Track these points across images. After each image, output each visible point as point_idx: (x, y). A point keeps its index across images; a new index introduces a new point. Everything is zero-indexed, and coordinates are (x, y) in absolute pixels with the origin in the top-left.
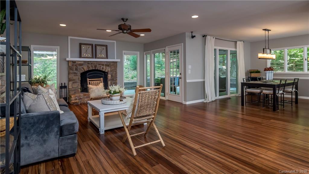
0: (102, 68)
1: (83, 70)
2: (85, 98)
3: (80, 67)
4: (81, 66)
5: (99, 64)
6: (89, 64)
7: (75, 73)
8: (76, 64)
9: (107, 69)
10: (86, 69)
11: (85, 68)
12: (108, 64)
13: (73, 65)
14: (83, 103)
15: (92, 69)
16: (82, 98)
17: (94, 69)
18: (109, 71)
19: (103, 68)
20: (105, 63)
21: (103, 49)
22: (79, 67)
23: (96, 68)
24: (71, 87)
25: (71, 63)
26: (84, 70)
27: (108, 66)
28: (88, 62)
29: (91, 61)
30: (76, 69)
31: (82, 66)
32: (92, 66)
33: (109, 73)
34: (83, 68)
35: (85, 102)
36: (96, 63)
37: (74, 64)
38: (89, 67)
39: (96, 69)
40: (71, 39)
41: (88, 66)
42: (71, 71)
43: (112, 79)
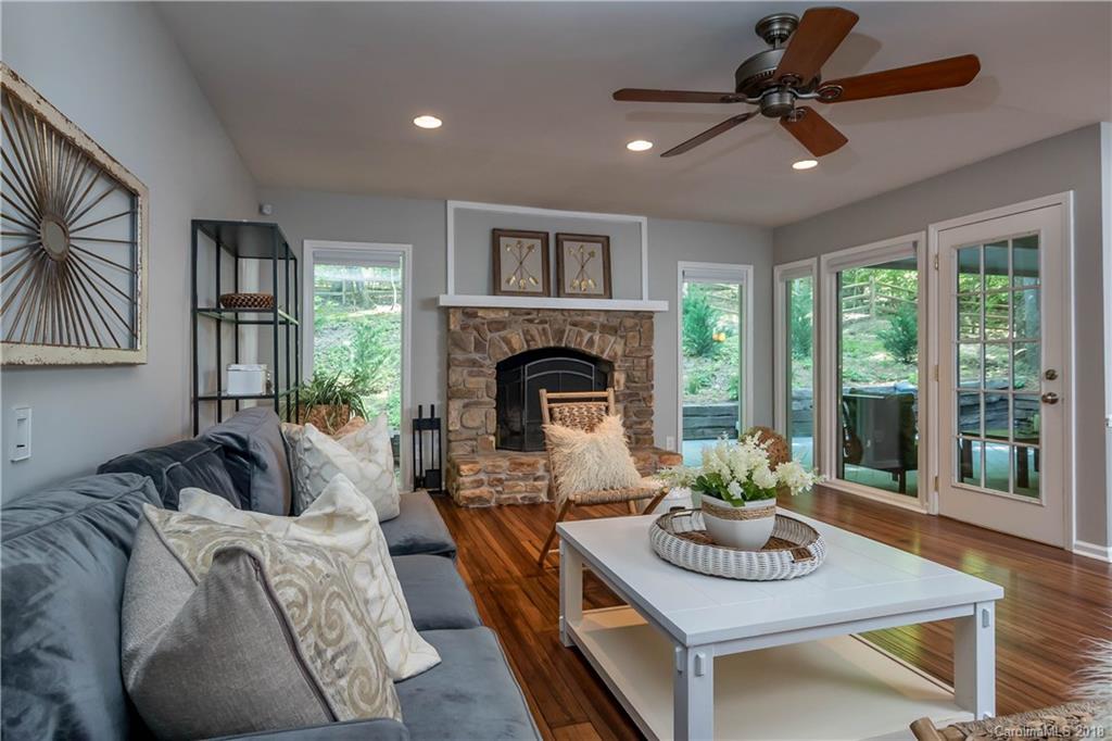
0: (585, 340)
1: (506, 349)
2: (519, 479)
3: (496, 335)
4: (498, 330)
5: (575, 324)
6: (531, 321)
7: (474, 363)
8: (478, 320)
9: (608, 347)
10: (519, 345)
11: (513, 341)
12: (615, 324)
13: (464, 328)
14: (511, 502)
15: (546, 345)
16: (503, 476)
17: (552, 344)
18: (616, 354)
19: (591, 342)
20: (602, 319)
21: (592, 254)
22: (489, 336)
23: (561, 340)
24: (458, 427)
25: (459, 314)
26: (512, 349)
27: (614, 331)
28: (528, 311)
29: (538, 310)
30: (479, 346)
31: (503, 333)
32: (544, 329)
33: (616, 365)
34: (508, 342)
35: (519, 496)
36: (560, 317)
37: (472, 322)
38: (532, 336)
39: (563, 345)
40: (457, 211)
41: (526, 333)
42: (459, 355)
43: (630, 395)
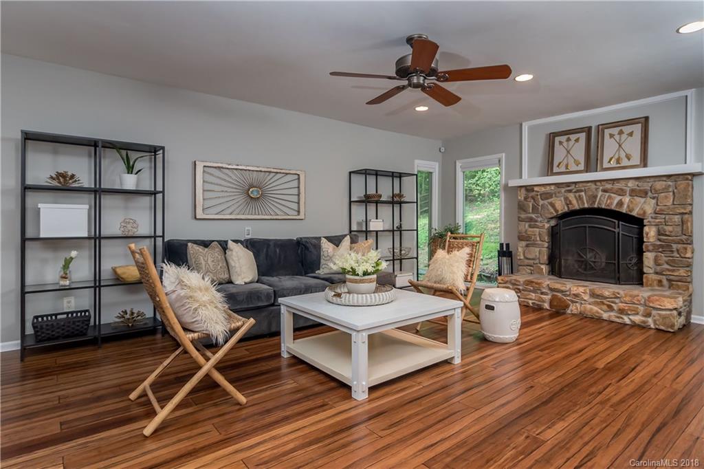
0: (615, 202)
1: (552, 211)
3: (546, 202)
4: (548, 199)
5: (605, 191)
6: (570, 191)
7: (531, 220)
8: (534, 194)
9: (643, 207)
10: (561, 207)
11: (557, 205)
12: (643, 188)
13: (526, 199)
15: (581, 207)
17: (586, 206)
18: (645, 213)
19: (620, 203)
20: (631, 184)
21: (631, 134)
22: (541, 202)
23: (594, 202)
24: (522, 257)
25: (523, 190)
26: (556, 211)
27: (644, 194)
28: (568, 184)
29: (575, 183)
30: (535, 209)
31: (550, 200)
32: (580, 196)
33: (645, 222)
34: (553, 205)
36: (593, 186)
37: (532, 194)
38: (570, 201)
39: (596, 206)
40: (531, 129)
41: (566, 199)
42: (523, 216)
43: (661, 246)
